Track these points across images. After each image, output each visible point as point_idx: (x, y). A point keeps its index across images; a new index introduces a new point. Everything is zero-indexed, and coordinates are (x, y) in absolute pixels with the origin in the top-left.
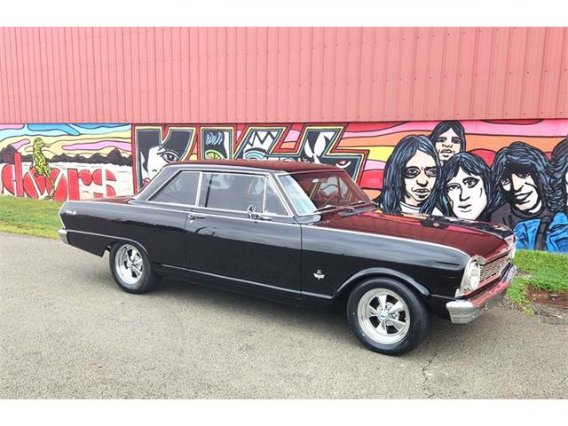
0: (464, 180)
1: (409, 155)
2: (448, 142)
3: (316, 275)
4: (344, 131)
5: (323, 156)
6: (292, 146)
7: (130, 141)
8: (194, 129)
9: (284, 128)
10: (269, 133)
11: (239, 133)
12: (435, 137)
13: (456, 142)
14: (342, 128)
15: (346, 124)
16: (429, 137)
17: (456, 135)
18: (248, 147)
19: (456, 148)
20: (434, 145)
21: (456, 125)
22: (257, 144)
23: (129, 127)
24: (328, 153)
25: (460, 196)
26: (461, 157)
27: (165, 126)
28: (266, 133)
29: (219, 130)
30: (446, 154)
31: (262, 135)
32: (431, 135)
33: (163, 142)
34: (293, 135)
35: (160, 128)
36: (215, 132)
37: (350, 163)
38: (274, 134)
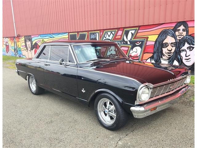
0: (188, 48)
1: (164, 38)
2: (181, 31)
3: (83, 91)
4: (139, 30)
5: (131, 41)
6: (119, 37)
7: (68, 39)
8: (87, 33)
9: (117, 30)
10: (111, 33)
11: (101, 33)
12: (175, 29)
13: (184, 31)
14: (138, 28)
15: (139, 27)
16: (173, 30)
17: (184, 28)
18: (105, 38)
19: (184, 34)
20: (175, 33)
21: (184, 23)
22: (107, 37)
23: (67, 34)
24: (133, 39)
25: (186, 55)
26: (186, 38)
27: (78, 32)
28: (110, 33)
29: (95, 33)
30: (180, 37)
31: (109, 33)
32: (173, 29)
33: (78, 39)
34: (120, 33)
35: (76, 33)
36: (94, 34)
37: (141, 43)
38: (113, 33)
